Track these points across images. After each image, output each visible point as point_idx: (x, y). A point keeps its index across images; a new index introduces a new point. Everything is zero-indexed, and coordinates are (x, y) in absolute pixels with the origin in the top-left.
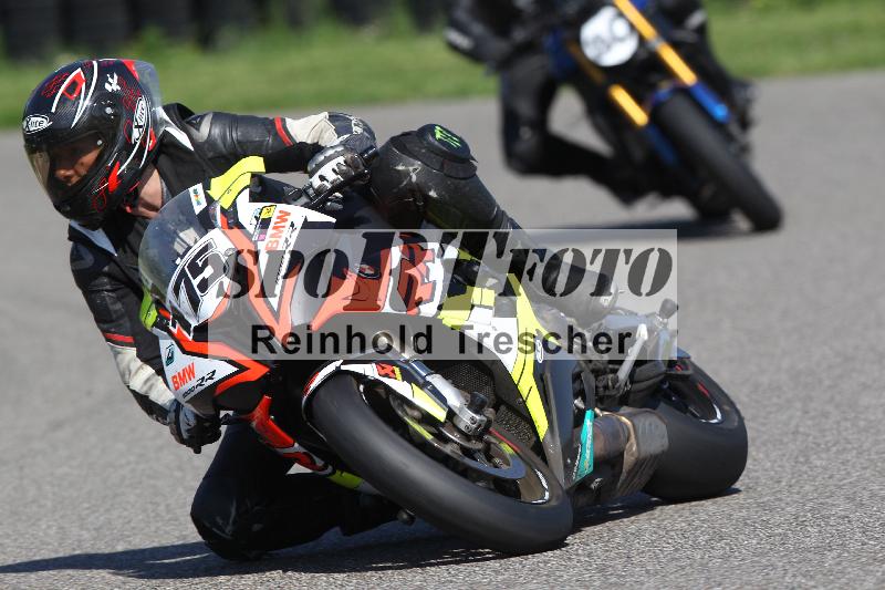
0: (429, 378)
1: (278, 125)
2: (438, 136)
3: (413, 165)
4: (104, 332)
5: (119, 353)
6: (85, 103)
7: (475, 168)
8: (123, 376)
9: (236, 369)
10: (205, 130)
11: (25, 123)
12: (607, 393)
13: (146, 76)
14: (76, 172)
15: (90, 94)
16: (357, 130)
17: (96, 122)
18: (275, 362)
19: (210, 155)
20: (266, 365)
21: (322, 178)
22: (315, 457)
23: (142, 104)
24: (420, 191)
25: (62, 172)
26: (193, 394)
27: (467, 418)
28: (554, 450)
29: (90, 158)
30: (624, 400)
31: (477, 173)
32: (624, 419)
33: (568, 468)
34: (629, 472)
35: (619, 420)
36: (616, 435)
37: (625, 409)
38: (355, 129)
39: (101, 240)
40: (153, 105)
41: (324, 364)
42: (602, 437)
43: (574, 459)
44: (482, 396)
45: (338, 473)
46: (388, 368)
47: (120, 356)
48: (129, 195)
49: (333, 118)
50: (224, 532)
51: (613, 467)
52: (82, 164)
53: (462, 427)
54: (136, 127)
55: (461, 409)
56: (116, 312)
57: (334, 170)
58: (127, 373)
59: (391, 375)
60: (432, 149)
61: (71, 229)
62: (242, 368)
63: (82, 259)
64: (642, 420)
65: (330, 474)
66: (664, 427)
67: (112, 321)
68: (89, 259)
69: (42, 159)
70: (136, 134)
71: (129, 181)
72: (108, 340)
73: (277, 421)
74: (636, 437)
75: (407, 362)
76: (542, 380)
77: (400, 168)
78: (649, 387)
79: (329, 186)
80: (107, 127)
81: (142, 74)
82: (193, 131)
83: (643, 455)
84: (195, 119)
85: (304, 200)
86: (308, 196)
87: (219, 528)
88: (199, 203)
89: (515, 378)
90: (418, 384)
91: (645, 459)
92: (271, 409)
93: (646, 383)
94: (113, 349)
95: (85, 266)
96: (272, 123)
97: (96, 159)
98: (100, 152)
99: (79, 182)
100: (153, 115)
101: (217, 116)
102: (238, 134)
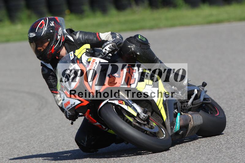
0: (133, 104)
1: (97, 35)
2: (139, 38)
4: (51, 91)
5: (55, 96)
6: (45, 29)
7: (149, 46)
8: (56, 102)
9: (80, 102)
11: (29, 35)
12: (185, 108)
13: (61, 21)
14: (43, 48)
15: (46, 27)
17: (48, 34)
18: (91, 100)
19: (79, 43)
20: (88, 101)
22: (103, 126)
23: (60, 29)
24: (135, 53)
25: (39, 48)
26: (70, 109)
27: (142, 115)
28: (168, 124)
29: (46, 44)
30: (190, 110)
31: (150, 47)
32: (189, 115)
33: (172, 129)
35: (188, 116)
36: (187, 120)
37: (190, 112)
38: (117, 37)
39: (49, 66)
40: (63, 29)
41: (103, 100)
42: (182, 120)
43: (174, 126)
44: (147, 109)
45: (109, 130)
46: (121, 102)
47: (55, 97)
48: (57, 54)
49: (112, 34)
50: (84, 144)
51: (186, 128)
52: (44, 46)
53: (141, 118)
54: (59, 35)
55: (141, 113)
56: (54, 85)
57: (109, 48)
59: (122, 104)
60: (138, 41)
61: (41, 63)
62: (82, 102)
63: (45, 71)
64: (195, 115)
65: (107, 130)
66: (201, 117)
68: (46, 71)
69: (34, 45)
70: (59, 37)
71: (57, 50)
72: (52, 93)
73: (92, 116)
74: (193, 120)
75: (127, 100)
76: (165, 105)
77: (129, 47)
78: (197, 106)
79: (107, 52)
80: (51, 35)
81: (60, 21)
82: (74, 36)
83: (195, 125)
86: (102, 55)
88: (72, 57)
89: (157, 104)
90: (129, 106)
91: (195, 126)
92: (90, 113)
93: (197, 105)
94: (54, 95)
95: (45, 73)
96: (96, 34)
97: (48, 45)
98: (49, 42)
99: (43, 51)
100: (63, 32)
101: (81, 32)
102: (86, 37)
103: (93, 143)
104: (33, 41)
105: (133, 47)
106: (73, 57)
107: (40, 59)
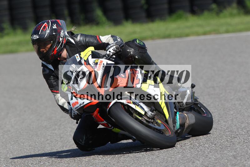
0: (139, 104)
1: (98, 38)
2: (138, 42)
3: (131, 50)
4: (51, 90)
5: (56, 95)
6: (48, 31)
7: (147, 50)
8: (56, 101)
9: (90, 102)
10: (79, 38)
11: (32, 37)
12: (181, 108)
13: (63, 24)
14: (46, 50)
15: (49, 29)
16: (119, 40)
17: (51, 37)
19: (80, 45)
21: (110, 52)
22: (109, 125)
23: (62, 31)
24: (133, 56)
25: (42, 50)
26: (78, 108)
27: (150, 114)
28: (170, 122)
29: (49, 46)
33: (174, 127)
34: (186, 128)
35: (184, 115)
36: (184, 119)
38: (118, 39)
39: (51, 67)
43: (175, 124)
44: (153, 108)
45: (115, 128)
46: (129, 101)
48: (59, 55)
49: (112, 36)
50: (82, 143)
51: (182, 127)
52: (47, 48)
53: (148, 116)
54: (61, 37)
55: (148, 111)
56: (54, 85)
57: (113, 50)
58: (58, 101)
59: (130, 103)
61: (42, 63)
63: (46, 71)
64: (189, 115)
65: (113, 129)
66: (194, 116)
67: (53, 87)
68: (48, 71)
69: (36, 46)
70: (61, 39)
71: (59, 52)
72: (52, 92)
73: (100, 115)
74: (188, 119)
76: (167, 104)
77: (128, 50)
79: (111, 54)
82: (75, 38)
83: (190, 124)
84: (76, 35)
85: (105, 58)
86: (106, 56)
87: (81, 142)
88: (78, 59)
89: (160, 104)
90: (137, 105)
92: (99, 112)
93: (189, 105)
94: (53, 94)
95: (46, 73)
96: (96, 37)
97: (51, 46)
98: (52, 44)
99: (47, 52)
100: (65, 34)
101: (82, 35)
102: (87, 40)
103: (90, 142)
104: (37, 43)
105: (131, 51)
106: (80, 59)
107: (43, 60)
